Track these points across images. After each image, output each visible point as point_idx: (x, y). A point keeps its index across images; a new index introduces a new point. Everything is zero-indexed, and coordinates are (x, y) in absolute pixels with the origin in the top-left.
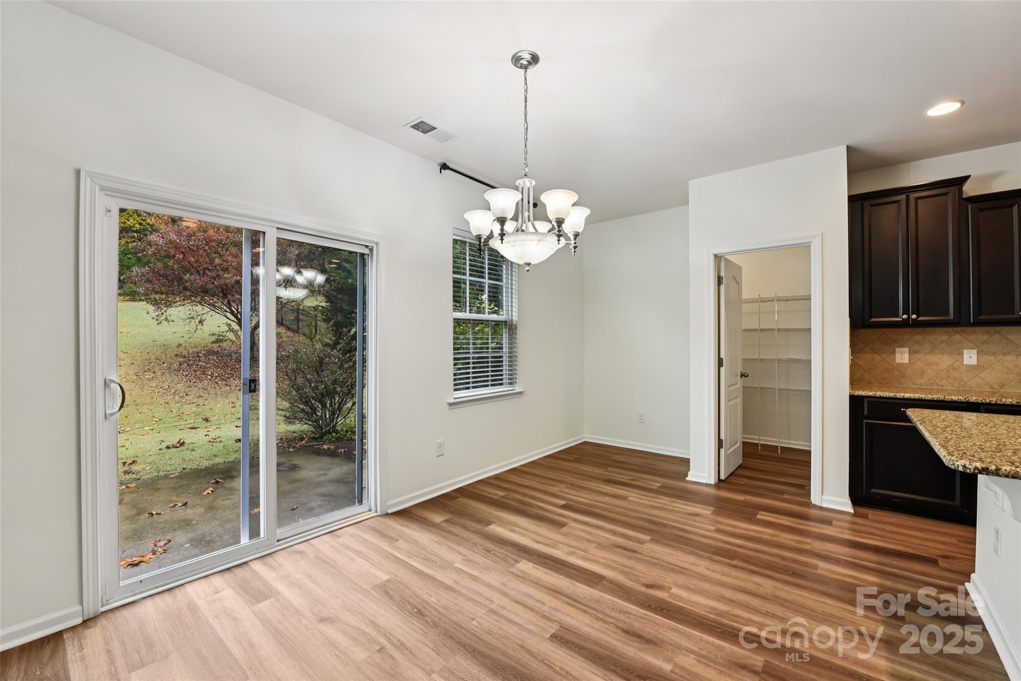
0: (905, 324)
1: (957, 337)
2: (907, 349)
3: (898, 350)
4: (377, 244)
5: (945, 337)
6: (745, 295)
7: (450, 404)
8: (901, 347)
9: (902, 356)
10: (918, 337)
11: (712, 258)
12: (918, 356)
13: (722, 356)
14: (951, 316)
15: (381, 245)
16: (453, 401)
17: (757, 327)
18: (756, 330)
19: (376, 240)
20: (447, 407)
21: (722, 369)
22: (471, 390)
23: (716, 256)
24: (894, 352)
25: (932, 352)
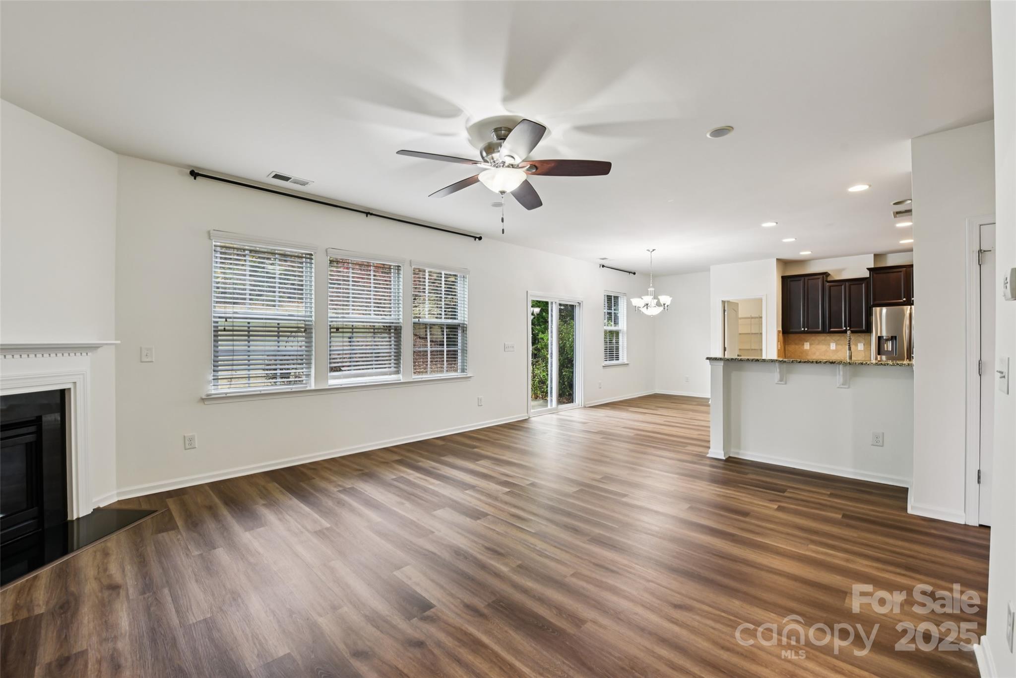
0: (804, 332)
1: (828, 338)
2: (808, 343)
3: (805, 343)
4: (582, 302)
5: (823, 338)
6: (740, 316)
7: (604, 366)
8: (806, 342)
9: (807, 346)
10: (813, 338)
11: (721, 302)
12: (813, 346)
13: (726, 346)
14: (820, 329)
15: (584, 302)
16: (604, 365)
17: (750, 332)
18: (749, 334)
19: (582, 300)
20: (602, 367)
21: (726, 352)
22: (608, 361)
23: (722, 301)
24: (803, 344)
25: (818, 344)
